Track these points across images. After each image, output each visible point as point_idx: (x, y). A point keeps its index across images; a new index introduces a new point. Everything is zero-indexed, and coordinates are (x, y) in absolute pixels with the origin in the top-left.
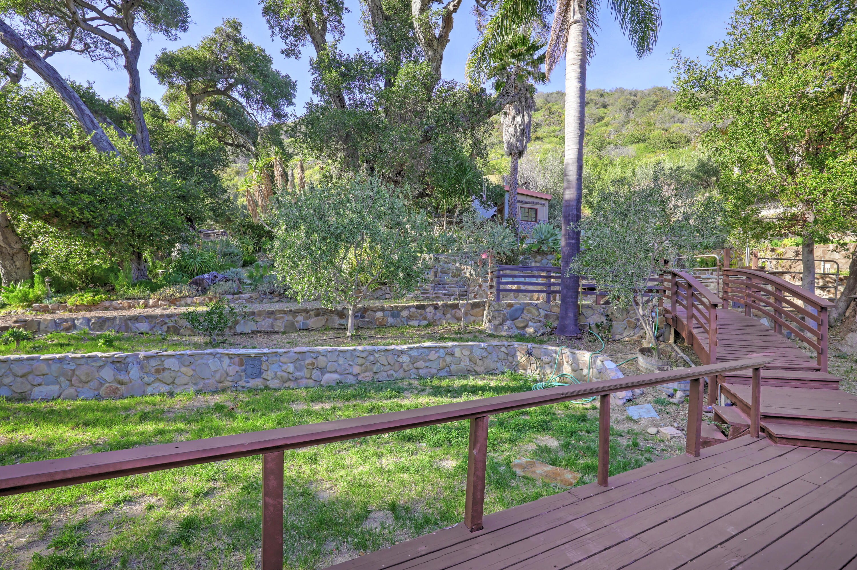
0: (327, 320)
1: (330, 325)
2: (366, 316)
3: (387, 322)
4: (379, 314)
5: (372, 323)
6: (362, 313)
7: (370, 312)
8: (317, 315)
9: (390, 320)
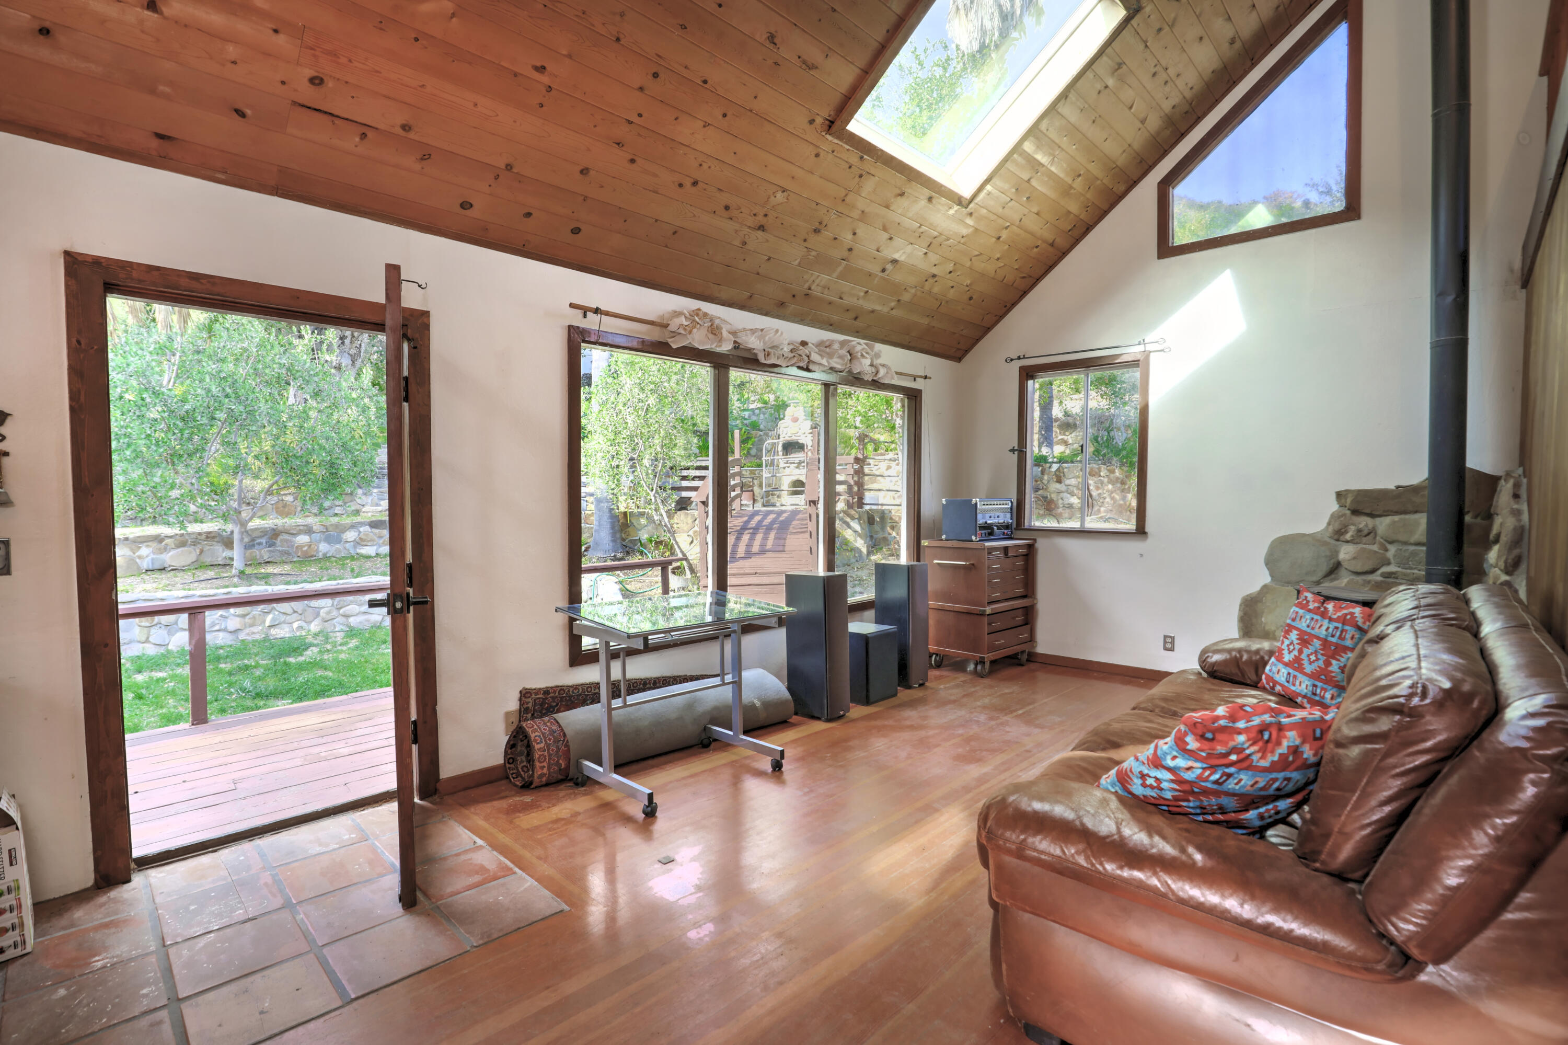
0: (202, 551)
1: (208, 560)
2: (278, 542)
3: (317, 551)
4: (303, 539)
5: (289, 554)
6: (271, 538)
7: (286, 537)
8: (183, 544)
9: (323, 547)
